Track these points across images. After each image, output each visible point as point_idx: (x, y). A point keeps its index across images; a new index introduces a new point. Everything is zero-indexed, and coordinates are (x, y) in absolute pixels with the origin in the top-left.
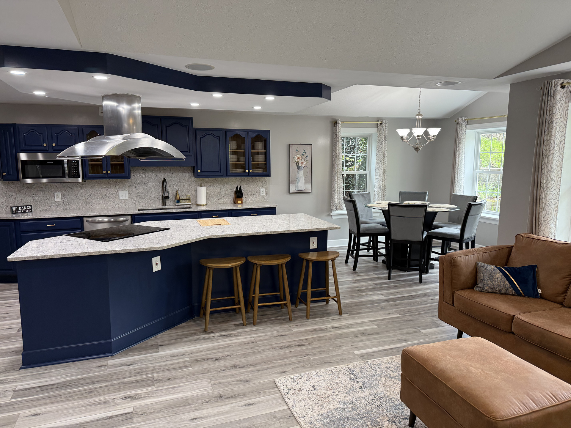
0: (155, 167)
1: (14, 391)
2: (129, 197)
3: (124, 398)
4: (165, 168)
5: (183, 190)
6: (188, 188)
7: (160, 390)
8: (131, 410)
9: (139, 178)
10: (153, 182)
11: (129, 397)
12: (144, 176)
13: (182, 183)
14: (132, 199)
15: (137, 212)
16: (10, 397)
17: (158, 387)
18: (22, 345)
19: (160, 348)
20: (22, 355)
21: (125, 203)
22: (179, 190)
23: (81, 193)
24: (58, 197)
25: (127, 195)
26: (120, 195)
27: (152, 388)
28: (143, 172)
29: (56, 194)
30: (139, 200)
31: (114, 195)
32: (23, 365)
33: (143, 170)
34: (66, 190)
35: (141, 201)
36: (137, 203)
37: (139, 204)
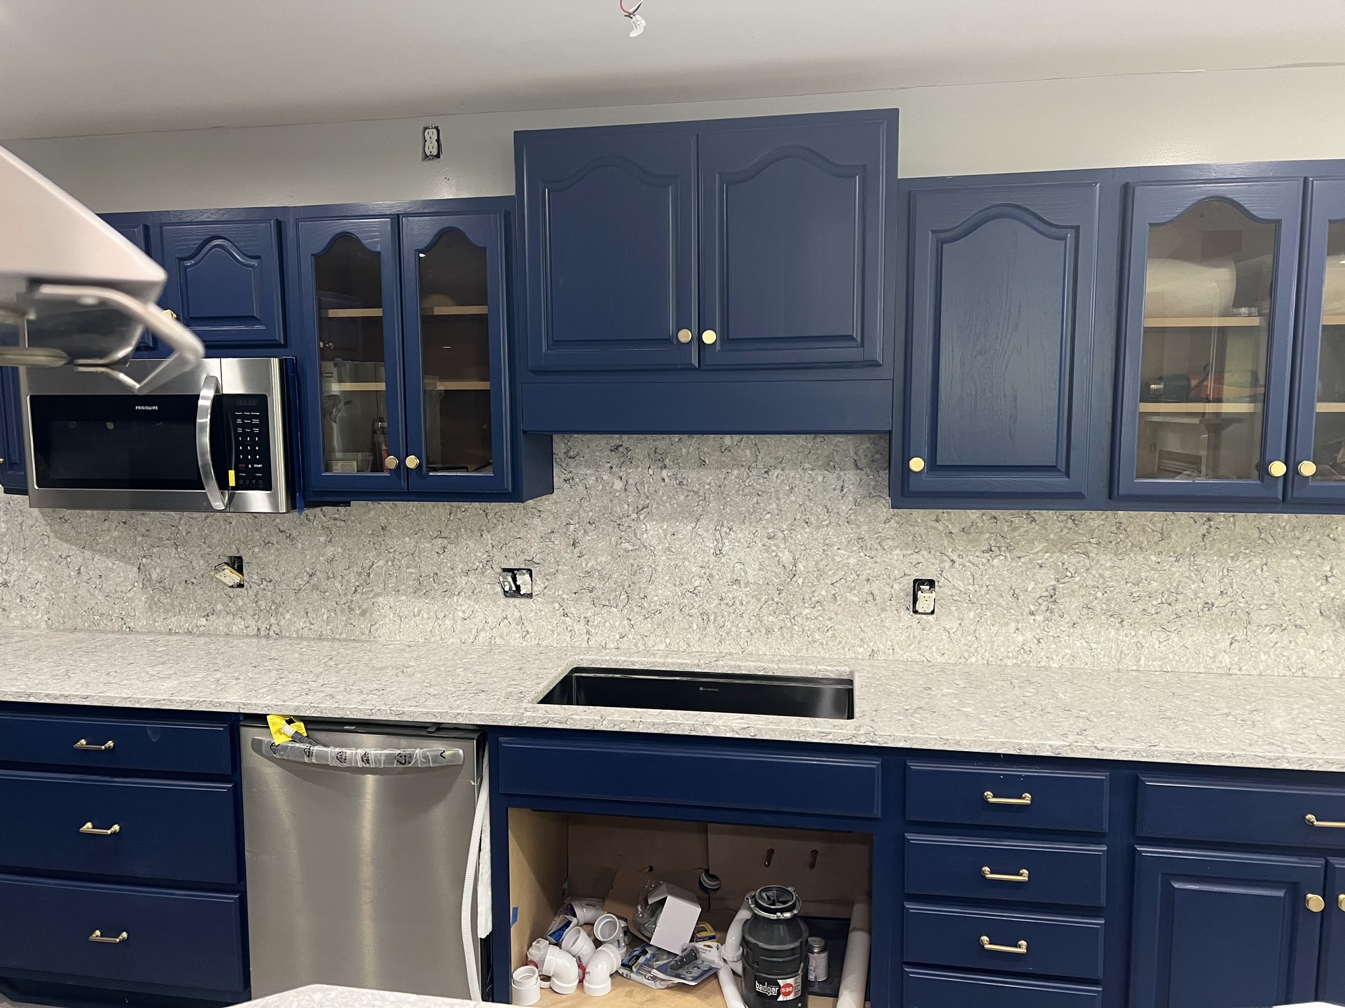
0: (676, 438)
4: (727, 440)
5: (821, 574)
6: (852, 561)
9: (593, 493)
10: (663, 520)
12: (618, 485)
13: (818, 528)
14: (557, 606)
21: (520, 621)
22: (800, 566)
23: (330, 561)
28: (615, 462)
30: (589, 614)
31: (472, 578)
33: (616, 449)
34: (267, 543)
35: (598, 619)
36: (580, 627)
37: (588, 632)
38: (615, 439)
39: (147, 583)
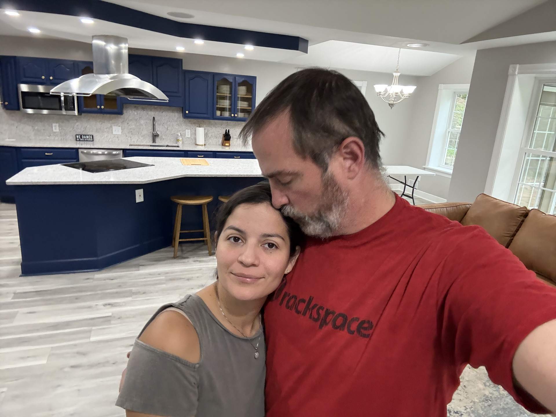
1: (15, 293)
2: (122, 132)
3: (105, 305)
4: (156, 107)
5: (172, 130)
6: (177, 128)
7: (136, 300)
8: (110, 314)
9: (131, 114)
10: (144, 120)
11: (109, 304)
12: (136, 113)
13: (171, 122)
14: (125, 134)
15: (128, 147)
16: (11, 298)
17: (135, 298)
18: (21, 257)
19: (141, 267)
20: (22, 265)
21: (118, 137)
22: (169, 128)
23: (78, 126)
24: (56, 128)
25: (120, 131)
26: (114, 130)
27: (130, 299)
28: (135, 109)
29: (54, 125)
30: (131, 136)
31: (108, 129)
32: (22, 273)
33: (135, 107)
34: (63, 122)
35: (133, 137)
36: (129, 138)
37: (131, 139)
38: (135, 105)
39: (34, 129)
